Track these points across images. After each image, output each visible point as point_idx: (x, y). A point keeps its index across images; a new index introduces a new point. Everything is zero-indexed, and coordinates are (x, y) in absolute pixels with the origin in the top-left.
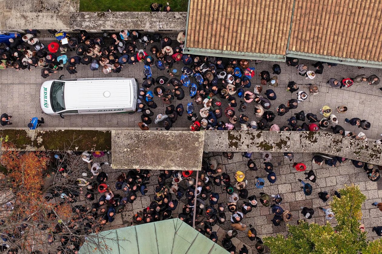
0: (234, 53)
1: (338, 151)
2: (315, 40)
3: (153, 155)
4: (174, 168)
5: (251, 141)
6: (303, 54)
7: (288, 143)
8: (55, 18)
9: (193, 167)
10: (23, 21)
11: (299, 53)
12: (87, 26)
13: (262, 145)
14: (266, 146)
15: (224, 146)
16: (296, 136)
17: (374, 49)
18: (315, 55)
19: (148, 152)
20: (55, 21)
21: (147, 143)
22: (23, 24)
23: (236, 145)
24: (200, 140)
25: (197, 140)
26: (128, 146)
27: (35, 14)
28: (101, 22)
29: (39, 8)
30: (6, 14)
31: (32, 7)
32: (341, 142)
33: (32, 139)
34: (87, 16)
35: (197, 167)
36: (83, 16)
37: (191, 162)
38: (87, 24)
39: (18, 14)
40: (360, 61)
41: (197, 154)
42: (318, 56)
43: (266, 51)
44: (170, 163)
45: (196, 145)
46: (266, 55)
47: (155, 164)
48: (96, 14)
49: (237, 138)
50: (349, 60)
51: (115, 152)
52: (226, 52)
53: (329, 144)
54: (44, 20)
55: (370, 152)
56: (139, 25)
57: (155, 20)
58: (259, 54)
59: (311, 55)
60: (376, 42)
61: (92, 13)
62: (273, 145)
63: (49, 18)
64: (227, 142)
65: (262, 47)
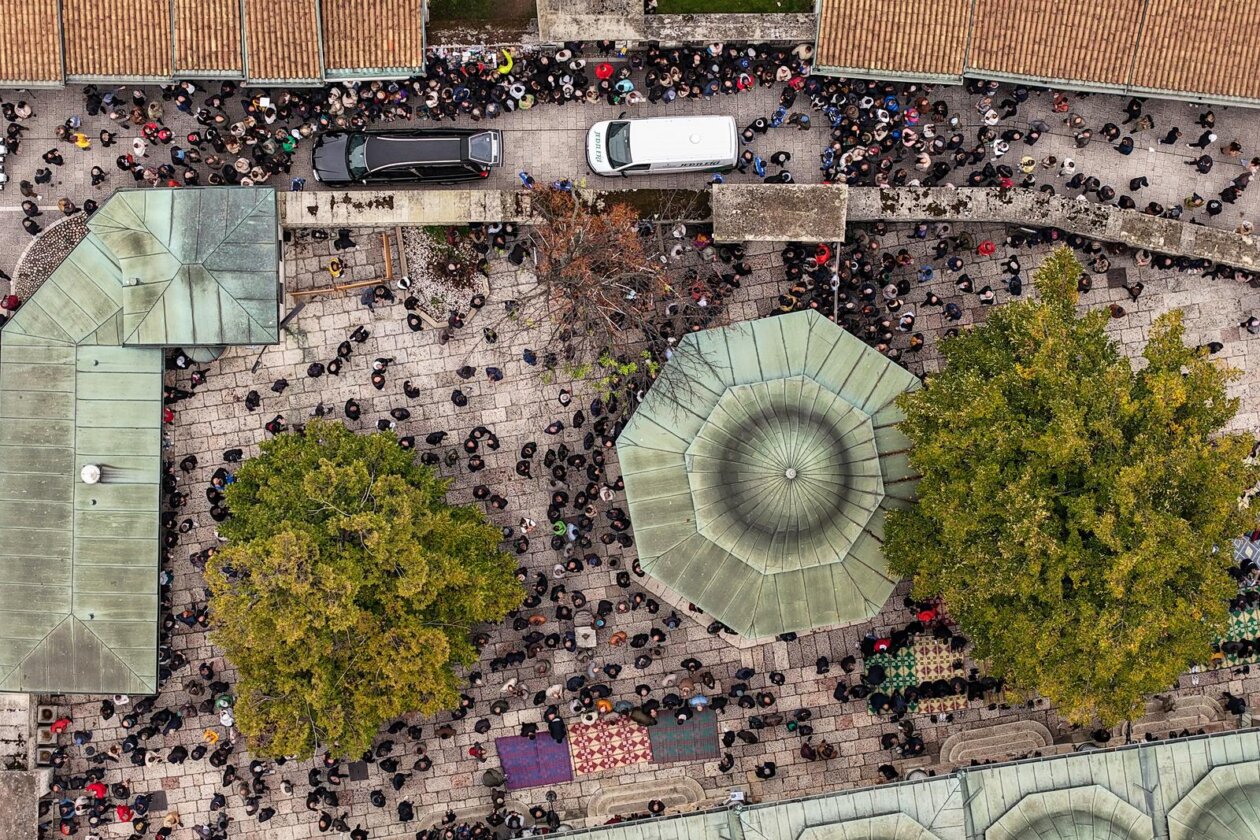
0: (887, 72)
1: (1044, 215)
2: (1006, 51)
3: (774, 218)
4: (805, 239)
5: (914, 202)
6: (989, 73)
7: (970, 205)
8: (622, 23)
9: (833, 236)
10: (574, 28)
11: (983, 72)
12: (667, 36)
13: (930, 208)
14: (936, 210)
15: (873, 209)
16: (980, 194)
17: (1093, 63)
18: (1005, 75)
19: (767, 215)
20: (622, 27)
21: (764, 201)
22: (574, 33)
23: (892, 208)
24: (842, 197)
25: (838, 198)
26: (737, 206)
27: (593, 17)
28: (689, 29)
29: (599, 8)
30: (549, 17)
31: (589, 7)
32: (1048, 202)
33: (590, 204)
34: (667, 21)
35: (838, 236)
36: (661, 21)
37: (830, 229)
38: (668, 31)
39: (569, 18)
40: (1074, 82)
41: (839, 218)
42: (1011, 75)
43: (933, 69)
44: (798, 230)
45: (837, 204)
46: (935, 75)
47: (777, 232)
48: (681, 17)
49: (893, 199)
50: (1057, 80)
51: (719, 216)
52: (875, 72)
53: (1029, 206)
54: (607, 26)
55: (1092, 217)
56: (745, 33)
57: (768, 25)
58: (923, 75)
59: (1000, 74)
60: (1096, 53)
61: (674, 16)
62: (947, 208)
63: (614, 22)
64: (879, 204)
65: (928, 63)
